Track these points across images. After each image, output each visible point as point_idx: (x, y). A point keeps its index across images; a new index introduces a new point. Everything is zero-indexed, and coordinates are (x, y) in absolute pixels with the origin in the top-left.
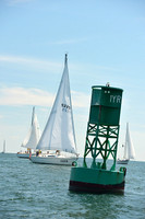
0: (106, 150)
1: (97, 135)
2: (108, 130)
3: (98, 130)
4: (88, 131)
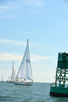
1: (61, 73)
2: (65, 71)
4: (57, 71)
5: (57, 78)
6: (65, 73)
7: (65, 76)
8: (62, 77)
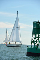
1: (35, 37)
2: (39, 35)
3: (35, 36)
4: (32, 36)
5: (32, 41)
8: (36, 41)
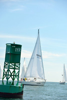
0: (14, 76)
1: (9, 68)
6: (14, 69)
7: (14, 71)
8: (10, 74)
